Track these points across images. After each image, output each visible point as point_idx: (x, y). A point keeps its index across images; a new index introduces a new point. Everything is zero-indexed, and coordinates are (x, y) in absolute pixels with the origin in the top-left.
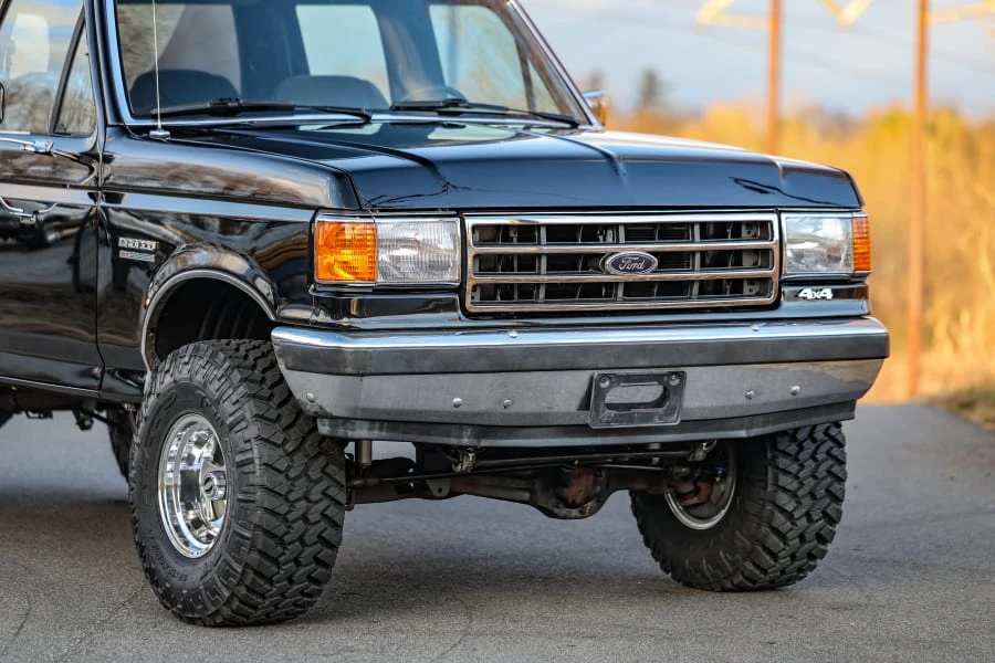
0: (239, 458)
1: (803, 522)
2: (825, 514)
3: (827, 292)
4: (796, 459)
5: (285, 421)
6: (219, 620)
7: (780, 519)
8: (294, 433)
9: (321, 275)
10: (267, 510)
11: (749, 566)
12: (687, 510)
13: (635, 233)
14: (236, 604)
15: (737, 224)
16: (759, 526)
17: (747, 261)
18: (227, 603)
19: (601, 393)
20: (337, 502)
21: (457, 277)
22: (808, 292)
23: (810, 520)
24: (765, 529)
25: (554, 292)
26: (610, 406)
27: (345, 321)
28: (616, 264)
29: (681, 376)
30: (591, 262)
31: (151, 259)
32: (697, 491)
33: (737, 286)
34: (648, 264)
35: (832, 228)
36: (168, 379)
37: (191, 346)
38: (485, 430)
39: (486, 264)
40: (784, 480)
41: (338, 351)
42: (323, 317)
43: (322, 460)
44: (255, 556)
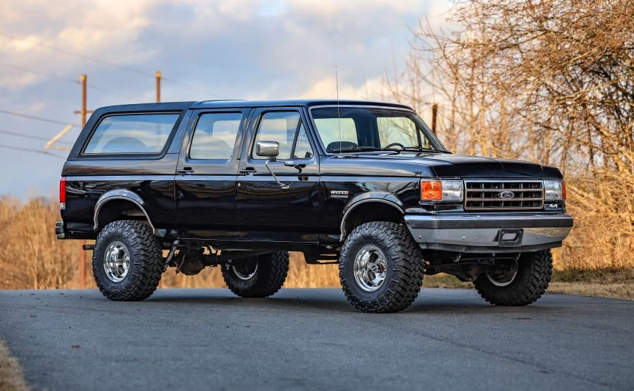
0: (393, 257)
1: (541, 282)
2: (547, 279)
3: (556, 206)
4: (539, 261)
5: (407, 246)
6: (383, 310)
7: (535, 281)
8: (410, 250)
9: (424, 198)
10: (405, 274)
11: (523, 296)
12: (497, 280)
13: (507, 186)
14: (391, 304)
15: (531, 183)
16: (528, 283)
17: (534, 195)
18: (388, 304)
19: (502, 236)
20: (422, 271)
21: (462, 199)
22: (551, 205)
23: (543, 281)
24: (530, 284)
25: (487, 204)
26: (504, 240)
27: (432, 212)
28: (504, 195)
29: (522, 230)
30: (496, 194)
31: (346, 197)
32: (503, 274)
33: (531, 203)
34: (512, 195)
35: (557, 185)
36: (358, 235)
37: (368, 224)
38: (469, 247)
39: (469, 194)
40: (537, 268)
41: (432, 221)
42: (424, 211)
43: (418, 258)
44: (400, 288)
